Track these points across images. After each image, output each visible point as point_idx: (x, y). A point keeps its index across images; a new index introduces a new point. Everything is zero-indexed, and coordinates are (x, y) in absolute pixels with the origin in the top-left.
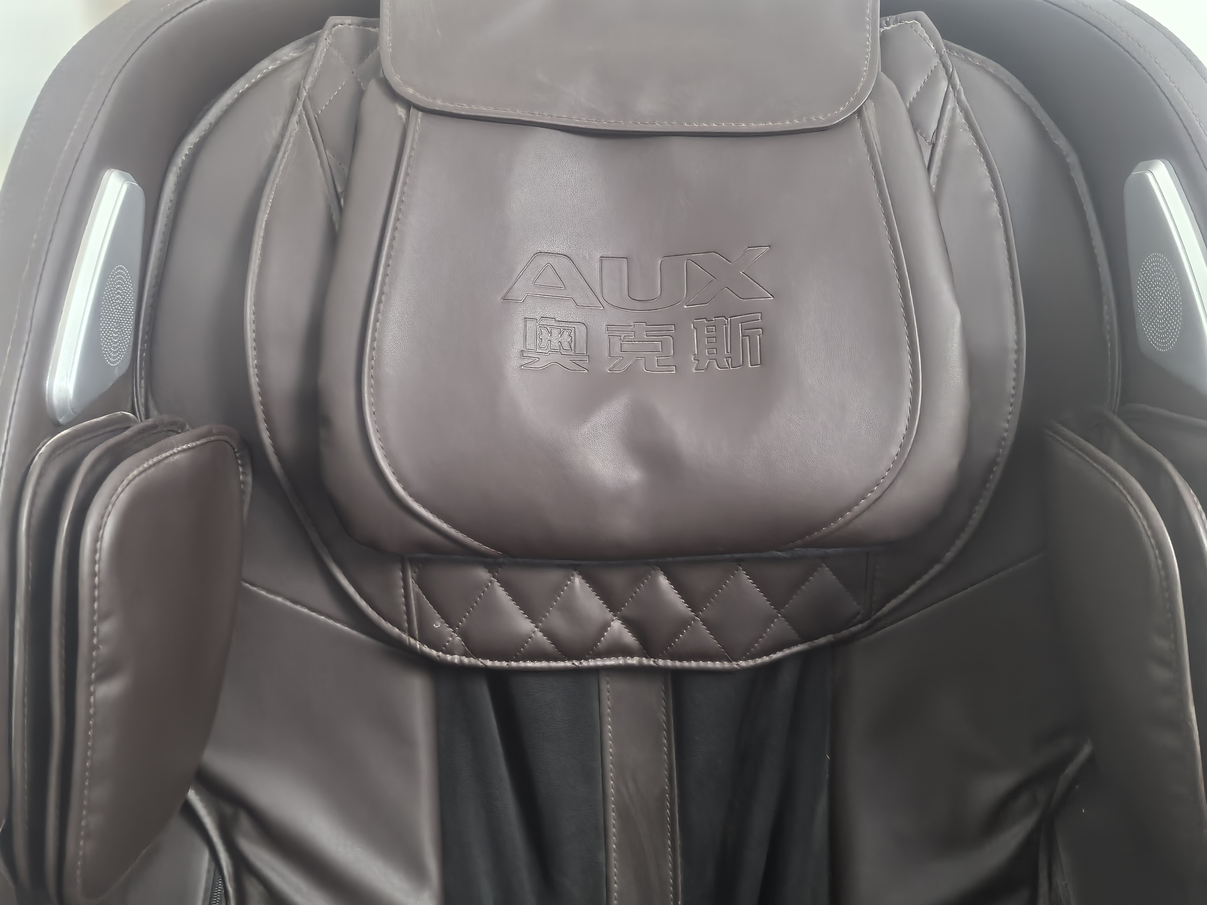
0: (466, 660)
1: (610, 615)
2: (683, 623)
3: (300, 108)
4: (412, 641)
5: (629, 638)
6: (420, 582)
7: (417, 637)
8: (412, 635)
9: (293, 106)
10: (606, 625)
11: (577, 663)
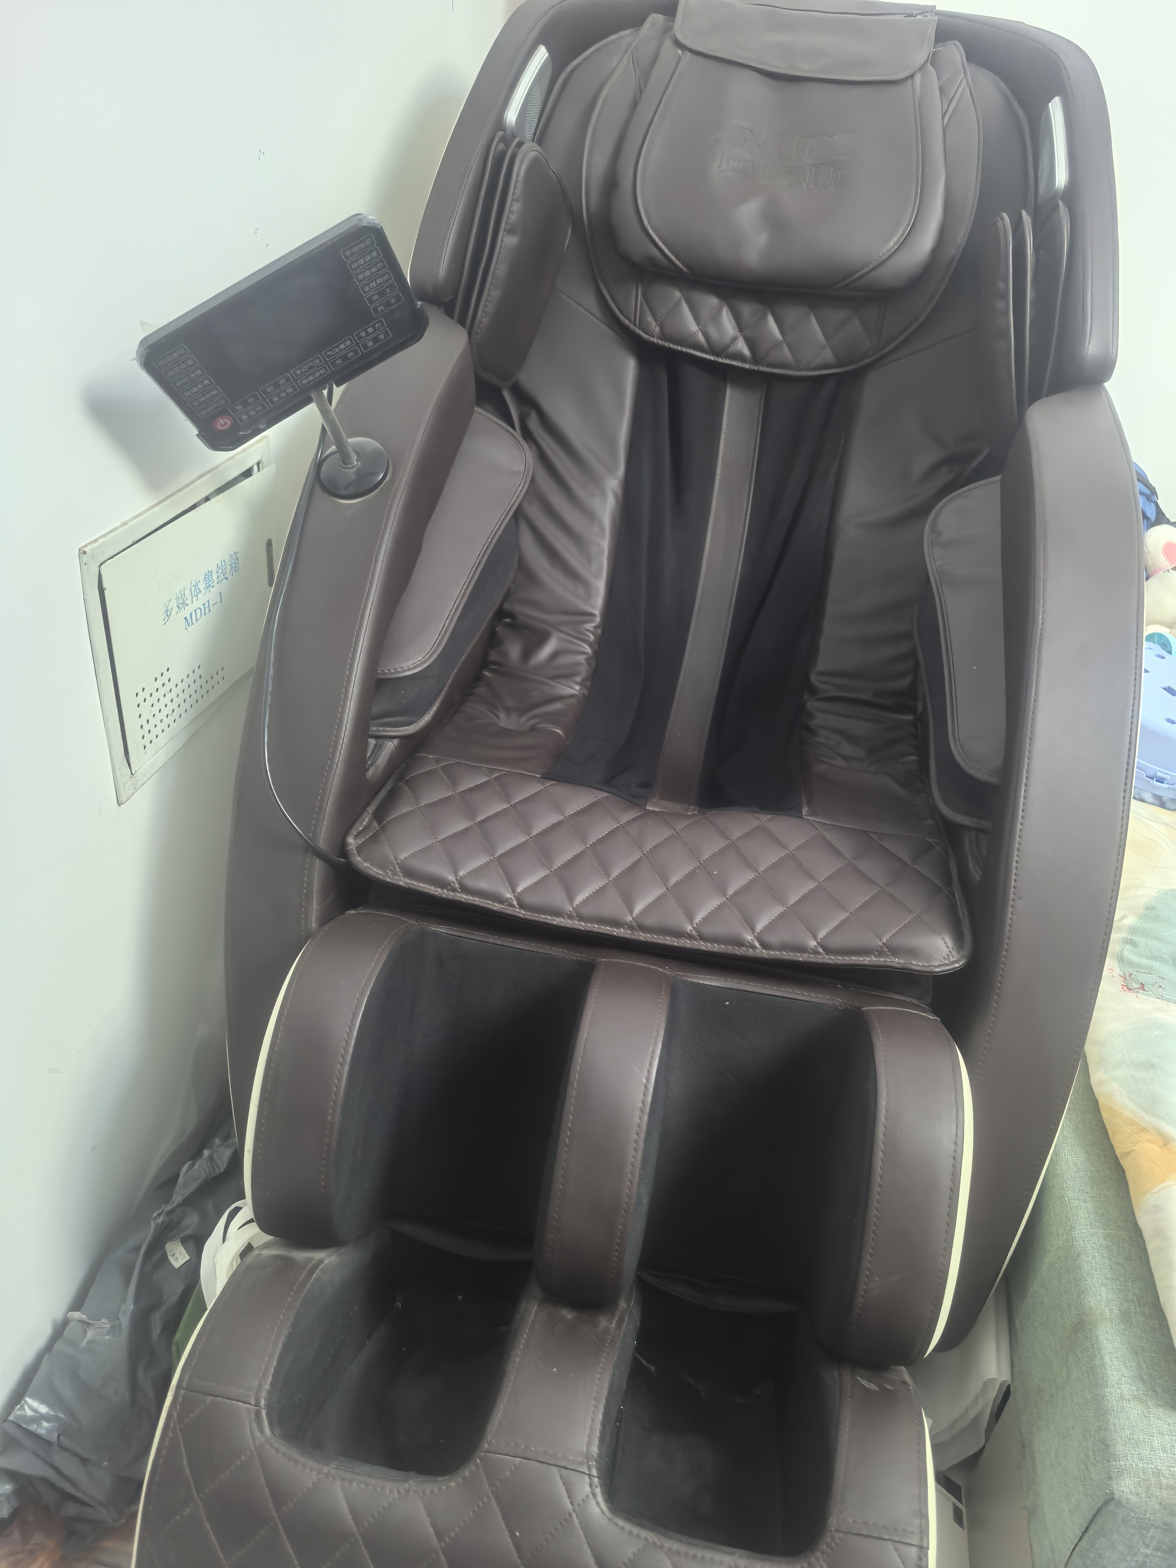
0: (660, 342)
1: (738, 334)
2: (777, 345)
3: (630, 51)
4: (635, 328)
5: (746, 351)
6: (644, 295)
7: (638, 325)
8: (635, 325)
9: (627, 50)
10: (734, 339)
11: (717, 359)
